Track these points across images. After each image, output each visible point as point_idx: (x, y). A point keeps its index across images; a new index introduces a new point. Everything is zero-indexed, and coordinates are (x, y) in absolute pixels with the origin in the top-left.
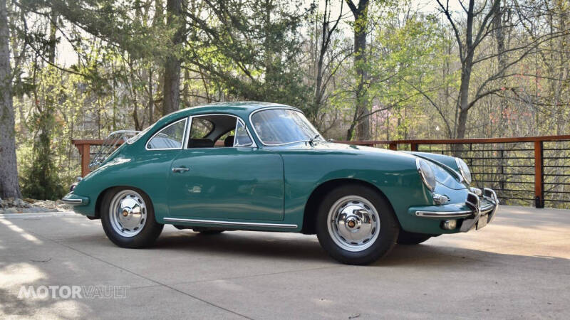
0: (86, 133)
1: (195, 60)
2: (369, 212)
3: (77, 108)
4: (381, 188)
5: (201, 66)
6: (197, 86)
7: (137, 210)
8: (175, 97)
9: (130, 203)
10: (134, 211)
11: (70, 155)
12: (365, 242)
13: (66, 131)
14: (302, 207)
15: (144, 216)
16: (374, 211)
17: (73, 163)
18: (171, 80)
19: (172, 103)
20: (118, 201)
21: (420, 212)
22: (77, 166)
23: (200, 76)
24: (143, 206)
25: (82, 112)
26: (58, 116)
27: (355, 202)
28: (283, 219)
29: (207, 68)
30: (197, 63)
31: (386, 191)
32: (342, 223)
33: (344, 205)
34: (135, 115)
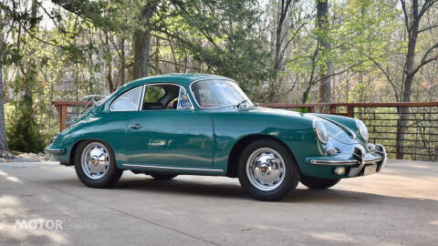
0: (66, 93)
1: (163, 29)
2: (278, 161)
3: (57, 70)
4: (286, 142)
5: (168, 35)
6: (165, 52)
7: (103, 158)
8: (145, 62)
9: (97, 152)
10: (100, 159)
11: (50, 114)
12: (274, 183)
13: (46, 91)
14: (227, 157)
15: (108, 163)
16: (281, 160)
17: (53, 121)
18: (141, 46)
19: (142, 68)
22: (56, 124)
23: (168, 43)
24: (107, 155)
25: (61, 74)
26: (40, 76)
27: (268, 153)
28: (212, 166)
29: (173, 36)
30: (165, 32)
31: (290, 144)
32: (257, 169)
33: (259, 155)
34: (109, 77)
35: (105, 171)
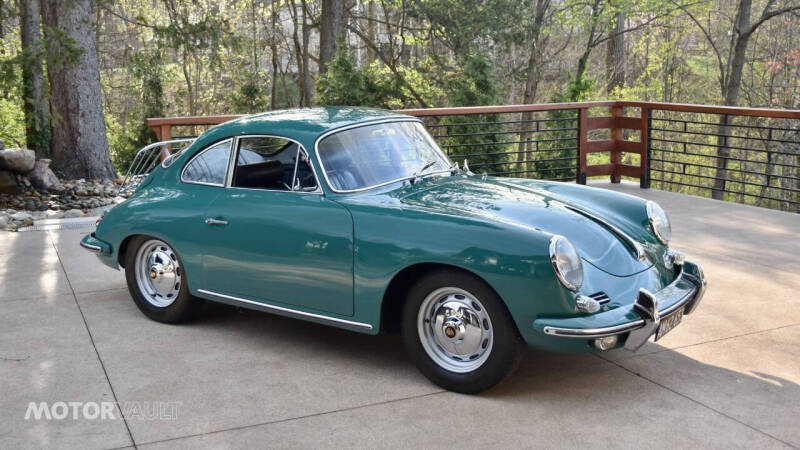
20: (146, 254)
21: (551, 328)
35: (176, 293)
